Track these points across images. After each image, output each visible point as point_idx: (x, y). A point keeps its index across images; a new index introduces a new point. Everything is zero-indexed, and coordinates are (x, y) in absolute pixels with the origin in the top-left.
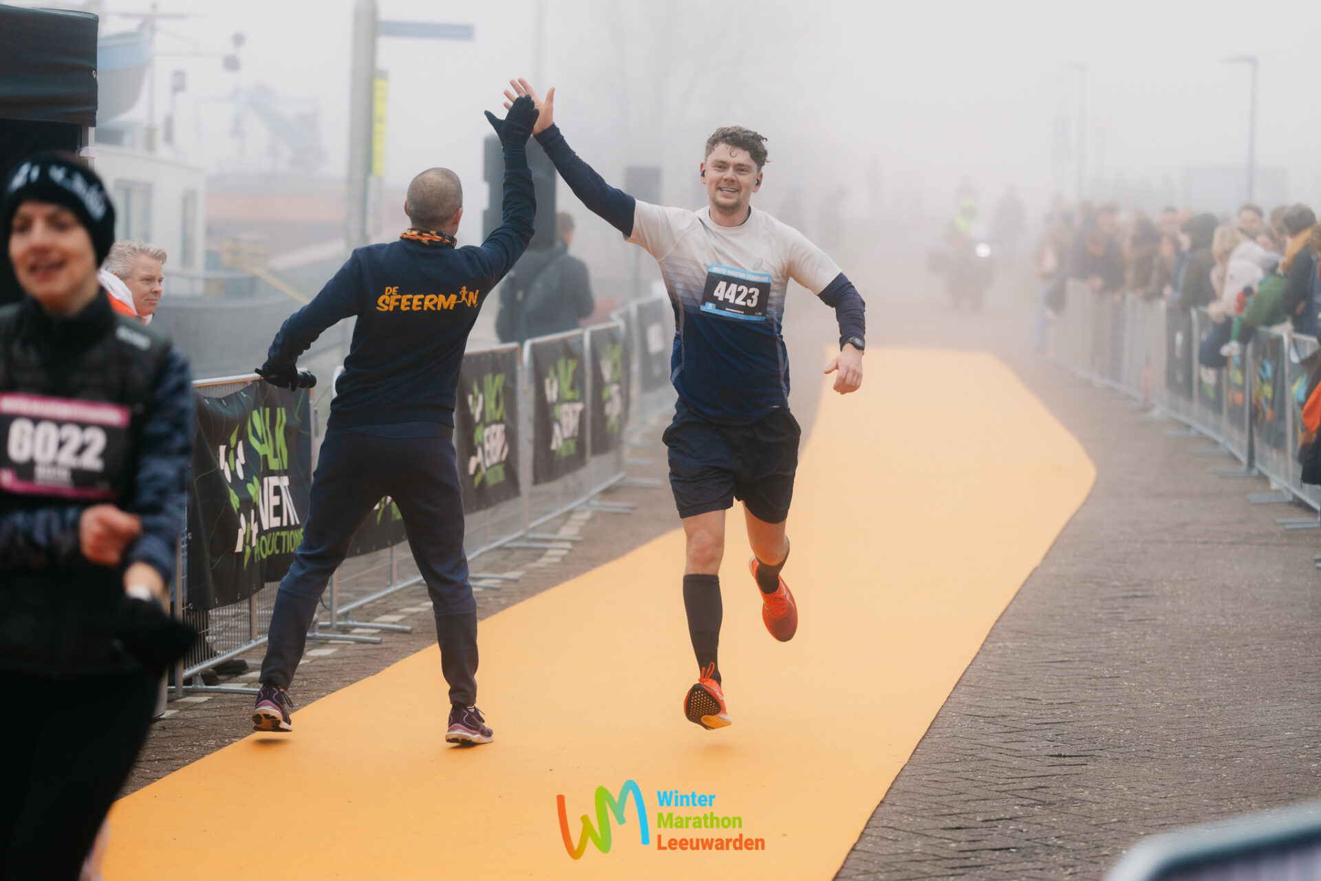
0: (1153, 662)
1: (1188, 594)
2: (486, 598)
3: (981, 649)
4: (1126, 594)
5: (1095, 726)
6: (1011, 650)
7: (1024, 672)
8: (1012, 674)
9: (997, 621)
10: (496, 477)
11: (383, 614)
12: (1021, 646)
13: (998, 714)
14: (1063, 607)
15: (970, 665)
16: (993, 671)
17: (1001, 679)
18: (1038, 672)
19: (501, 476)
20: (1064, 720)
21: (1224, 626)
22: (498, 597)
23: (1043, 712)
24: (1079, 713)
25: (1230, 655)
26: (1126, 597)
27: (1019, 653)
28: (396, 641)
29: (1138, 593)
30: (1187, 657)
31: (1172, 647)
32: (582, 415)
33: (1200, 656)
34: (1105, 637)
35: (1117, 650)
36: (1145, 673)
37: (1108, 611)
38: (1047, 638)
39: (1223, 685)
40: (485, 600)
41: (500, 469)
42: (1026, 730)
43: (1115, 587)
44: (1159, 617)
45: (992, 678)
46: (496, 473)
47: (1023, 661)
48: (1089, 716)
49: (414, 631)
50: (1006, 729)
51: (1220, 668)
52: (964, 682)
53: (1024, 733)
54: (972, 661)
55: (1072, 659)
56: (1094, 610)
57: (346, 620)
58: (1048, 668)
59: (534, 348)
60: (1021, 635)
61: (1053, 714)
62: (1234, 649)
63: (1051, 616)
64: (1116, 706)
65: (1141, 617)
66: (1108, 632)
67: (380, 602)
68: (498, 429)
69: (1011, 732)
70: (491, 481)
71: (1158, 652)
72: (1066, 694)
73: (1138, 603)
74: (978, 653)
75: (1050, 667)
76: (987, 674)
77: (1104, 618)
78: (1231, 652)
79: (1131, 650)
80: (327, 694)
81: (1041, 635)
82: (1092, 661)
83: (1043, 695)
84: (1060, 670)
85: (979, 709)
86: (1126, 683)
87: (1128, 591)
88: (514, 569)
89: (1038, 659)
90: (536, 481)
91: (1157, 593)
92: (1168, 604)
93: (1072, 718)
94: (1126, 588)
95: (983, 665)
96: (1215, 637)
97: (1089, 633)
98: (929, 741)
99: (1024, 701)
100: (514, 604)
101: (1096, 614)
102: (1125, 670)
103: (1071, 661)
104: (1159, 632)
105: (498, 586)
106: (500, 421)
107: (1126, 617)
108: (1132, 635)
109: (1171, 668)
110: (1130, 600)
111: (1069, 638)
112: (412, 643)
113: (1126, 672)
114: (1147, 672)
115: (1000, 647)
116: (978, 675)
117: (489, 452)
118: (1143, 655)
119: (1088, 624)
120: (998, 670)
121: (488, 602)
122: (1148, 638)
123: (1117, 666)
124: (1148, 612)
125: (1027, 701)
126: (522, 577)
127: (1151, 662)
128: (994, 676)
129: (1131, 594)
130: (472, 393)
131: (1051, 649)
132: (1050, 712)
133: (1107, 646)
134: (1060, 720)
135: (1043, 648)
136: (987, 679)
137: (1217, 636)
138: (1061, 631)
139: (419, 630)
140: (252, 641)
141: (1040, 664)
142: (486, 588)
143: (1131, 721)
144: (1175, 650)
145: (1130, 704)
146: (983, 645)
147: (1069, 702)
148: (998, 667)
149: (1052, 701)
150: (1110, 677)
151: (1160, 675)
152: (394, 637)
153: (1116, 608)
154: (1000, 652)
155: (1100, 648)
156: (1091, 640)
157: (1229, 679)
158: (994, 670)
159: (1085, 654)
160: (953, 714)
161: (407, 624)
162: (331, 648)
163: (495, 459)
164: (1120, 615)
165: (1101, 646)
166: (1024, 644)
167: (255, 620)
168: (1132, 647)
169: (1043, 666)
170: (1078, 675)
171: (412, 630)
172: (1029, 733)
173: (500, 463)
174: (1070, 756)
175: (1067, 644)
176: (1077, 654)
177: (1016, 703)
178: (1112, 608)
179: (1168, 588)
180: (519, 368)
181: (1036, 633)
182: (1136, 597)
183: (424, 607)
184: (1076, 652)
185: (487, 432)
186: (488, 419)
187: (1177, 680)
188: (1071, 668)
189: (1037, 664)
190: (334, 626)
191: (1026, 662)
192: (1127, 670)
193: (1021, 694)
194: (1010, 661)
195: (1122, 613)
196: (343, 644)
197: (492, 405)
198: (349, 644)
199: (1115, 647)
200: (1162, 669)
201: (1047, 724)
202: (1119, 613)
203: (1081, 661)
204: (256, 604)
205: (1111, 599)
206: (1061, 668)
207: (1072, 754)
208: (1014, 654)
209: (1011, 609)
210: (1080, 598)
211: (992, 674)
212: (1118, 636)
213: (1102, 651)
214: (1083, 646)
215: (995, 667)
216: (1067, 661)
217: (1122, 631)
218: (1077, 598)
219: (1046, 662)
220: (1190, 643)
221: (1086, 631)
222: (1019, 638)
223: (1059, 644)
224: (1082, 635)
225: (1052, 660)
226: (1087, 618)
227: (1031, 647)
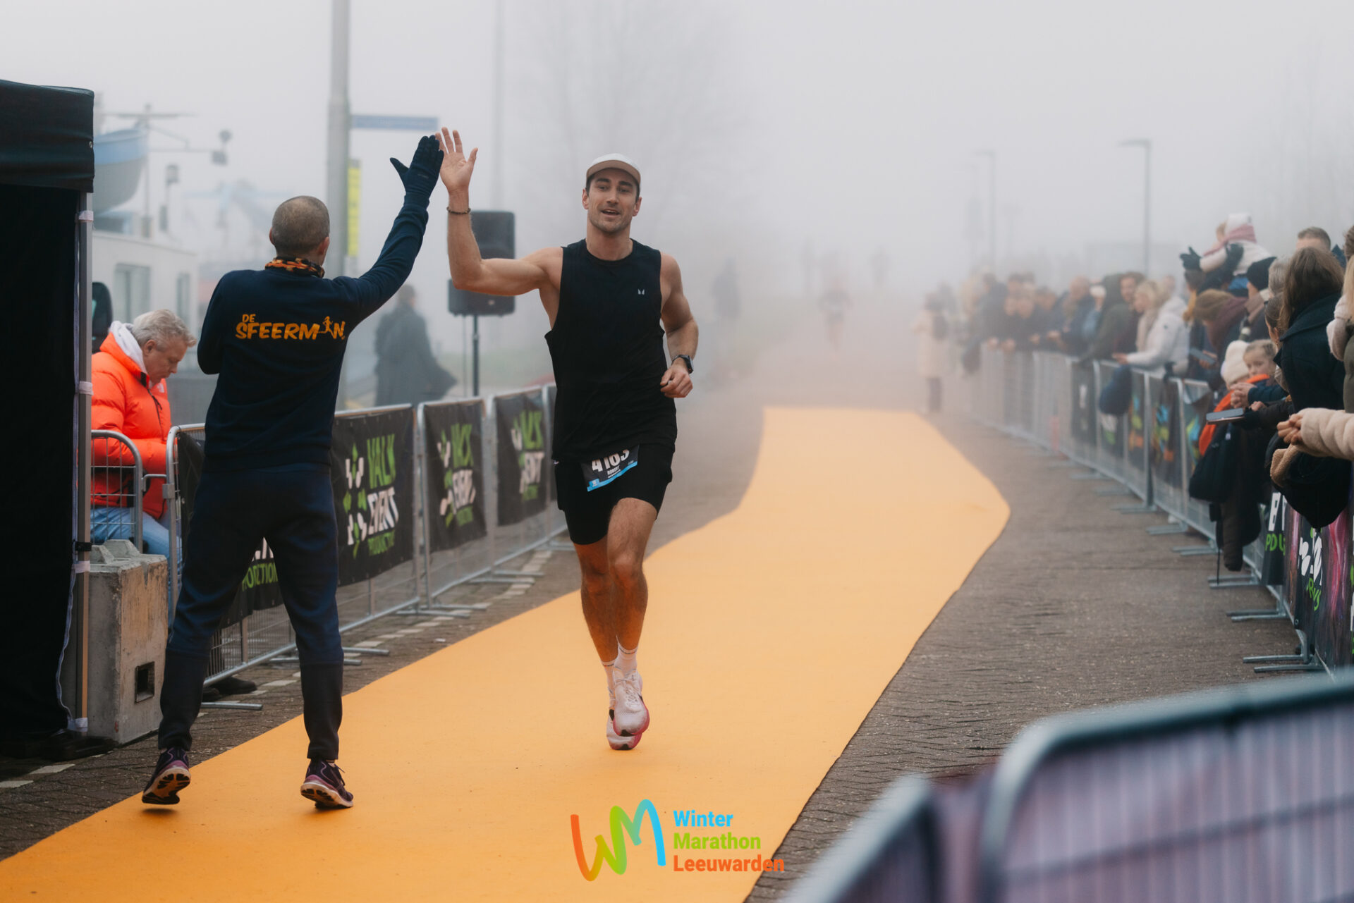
0: (1062, 669)
1: (1094, 611)
2: (457, 626)
3: (906, 660)
4: (1038, 612)
5: (1010, 723)
6: (934, 660)
7: (946, 679)
8: (934, 681)
9: (921, 637)
10: (465, 518)
11: (363, 640)
12: (942, 658)
13: (922, 714)
14: (980, 624)
15: (897, 674)
16: (917, 679)
17: (925, 685)
18: (958, 679)
19: (470, 518)
20: (982, 719)
21: (1126, 637)
22: (467, 624)
23: (963, 712)
24: (996, 713)
25: (1132, 662)
26: (1037, 615)
27: (941, 663)
28: (376, 663)
29: (1049, 612)
30: (1093, 664)
31: (1080, 655)
32: (543, 461)
33: (1104, 664)
34: (1019, 648)
35: (1029, 660)
36: (1055, 678)
37: (1022, 627)
38: (966, 650)
40: (455, 627)
41: (468, 510)
42: (948, 728)
43: (1028, 606)
44: (1069, 631)
45: (916, 684)
46: (465, 514)
47: (945, 670)
48: (1005, 715)
49: (391, 654)
50: (929, 727)
51: (1123, 673)
52: (891, 689)
53: (946, 730)
54: (899, 671)
55: (989, 668)
56: (1008, 626)
58: (967, 676)
60: (942, 648)
61: (972, 714)
62: (1136, 657)
63: (972, 632)
64: (1030, 706)
65: (1053, 632)
66: (1022, 645)
67: (359, 630)
68: (467, 474)
69: (934, 729)
70: (462, 521)
71: (1067, 661)
72: (984, 696)
73: (1049, 619)
74: (904, 664)
75: (969, 674)
76: (913, 681)
77: (1018, 632)
78: (1133, 659)
79: (1043, 659)
81: (961, 648)
82: (1007, 669)
83: (963, 698)
85: (905, 710)
86: (1038, 687)
87: (1040, 610)
88: (481, 601)
89: (959, 668)
90: (503, 520)
91: (1066, 611)
92: (1076, 620)
93: (990, 716)
94: (1038, 607)
95: (909, 673)
96: (1118, 647)
97: (1005, 646)
98: (860, 738)
99: (945, 703)
100: (481, 630)
101: (1010, 629)
102: (1037, 675)
103: (989, 670)
104: (1068, 643)
105: (468, 615)
106: (468, 467)
107: (1038, 632)
108: (1044, 647)
109: (1079, 673)
110: (1042, 618)
111: (987, 650)
112: (389, 664)
113: (1038, 677)
114: (1057, 677)
115: (924, 659)
116: (905, 682)
117: (458, 495)
118: (1053, 663)
119: (1004, 637)
120: (923, 678)
121: (458, 629)
122: (1058, 649)
123: (1030, 673)
124: (1058, 627)
125: (949, 703)
126: (489, 607)
127: (1060, 669)
128: (918, 683)
129: (1042, 612)
130: (441, 441)
131: (969, 660)
132: (969, 712)
133: (1021, 656)
134: (977, 718)
135: (961, 659)
136: (912, 685)
137: (1120, 646)
138: (979, 644)
139: (396, 653)
140: (244, 663)
141: (960, 672)
142: (457, 617)
144: (1082, 659)
145: (1042, 704)
146: (908, 657)
147: (987, 703)
148: (922, 675)
149: (971, 703)
150: (1024, 682)
151: (1069, 679)
152: (373, 660)
153: (1029, 624)
154: (923, 663)
155: (1014, 658)
156: (1006, 651)
157: (1132, 682)
158: (919, 678)
159: (1000, 664)
160: (882, 715)
161: (384, 648)
163: (464, 501)
164: (1033, 630)
165: (1015, 656)
166: (946, 656)
168: (1043, 657)
169: (963, 674)
170: (995, 680)
171: (389, 653)
172: (951, 730)
173: (468, 505)
174: (988, 749)
175: (984, 655)
176: (994, 663)
177: (938, 705)
178: (1025, 624)
179: (1076, 607)
180: (483, 419)
181: (956, 646)
182: (1047, 614)
183: (400, 634)
184: (992, 662)
185: (455, 476)
186: (456, 465)
187: (1085, 683)
188: (988, 675)
189: (957, 672)
191: (948, 670)
192: (1039, 676)
193: (943, 697)
194: (933, 670)
195: (1034, 628)
197: (459, 452)
199: (1028, 657)
200: (1071, 675)
201: (966, 722)
202: (1031, 628)
203: (997, 669)
204: (246, 634)
205: (1024, 616)
206: (979, 676)
207: (989, 747)
208: (937, 664)
209: (934, 627)
210: (996, 616)
211: (917, 681)
212: (1030, 647)
213: (1016, 660)
214: (1000, 656)
215: (919, 676)
216: (984, 670)
217: (1034, 643)
218: (993, 616)
219: (965, 671)
220: (1096, 653)
221: (1001, 644)
222: (941, 651)
223: (977, 655)
224: (998, 647)
225: (970, 669)
226: (1003, 633)
227: (952, 658)
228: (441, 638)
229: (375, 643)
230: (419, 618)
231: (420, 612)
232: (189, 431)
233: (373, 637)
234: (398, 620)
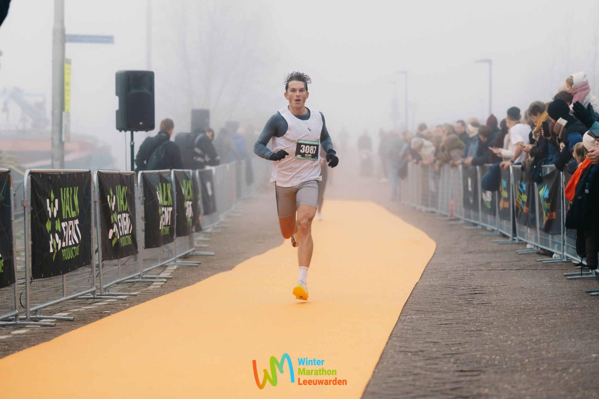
0: (498, 323)
1: (504, 292)
2: (119, 304)
3: (398, 319)
4: (471, 292)
5: (477, 355)
6: (416, 319)
7: (426, 330)
8: (420, 331)
9: (404, 307)
12: (420, 317)
13: (418, 350)
14: (438, 299)
15: (395, 327)
17: (415, 333)
18: (434, 329)
20: (458, 352)
21: (530, 305)
22: (126, 303)
23: (444, 348)
24: (466, 349)
25: (540, 318)
26: (471, 294)
27: (420, 321)
29: (477, 292)
30: (516, 320)
31: (506, 315)
33: (523, 320)
34: (466, 311)
35: (475, 318)
36: (495, 328)
37: (464, 300)
38: (434, 313)
39: (542, 332)
40: (117, 305)
42: (438, 358)
43: (463, 289)
44: (493, 302)
45: (409, 333)
47: (424, 324)
48: (472, 350)
50: (425, 358)
51: (537, 325)
52: (394, 335)
53: (437, 360)
55: (451, 323)
56: (456, 300)
58: (439, 327)
60: (419, 312)
61: (451, 349)
62: (541, 315)
63: (433, 303)
64: (486, 344)
65: (484, 302)
68: (126, 216)
69: (429, 359)
71: (499, 318)
72: (454, 339)
73: (479, 296)
74: (397, 321)
75: (440, 327)
76: (406, 331)
77: (463, 303)
78: (540, 317)
79: (483, 318)
81: (431, 312)
82: (463, 323)
83: (441, 340)
85: (406, 348)
89: (433, 323)
91: (487, 292)
92: (495, 296)
94: (469, 290)
95: (402, 327)
96: (527, 310)
97: (457, 310)
99: (431, 343)
101: (457, 302)
102: (483, 327)
103: (452, 324)
104: (495, 309)
106: (127, 212)
107: (475, 303)
108: (481, 311)
109: (509, 325)
110: (473, 295)
111: (447, 313)
113: (484, 328)
115: (409, 318)
116: (401, 331)
118: (491, 320)
119: (455, 306)
120: (412, 329)
121: (119, 306)
122: (490, 312)
123: (478, 325)
124: (486, 300)
125: (433, 343)
127: (496, 323)
129: (473, 292)
131: (438, 318)
132: (448, 348)
133: (469, 316)
134: (455, 352)
135: (433, 318)
136: (406, 333)
138: (441, 309)
141: (434, 326)
142: (118, 299)
143: (498, 352)
144: (508, 317)
145: (492, 342)
146: (399, 317)
147: (458, 343)
148: (411, 327)
149: (448, 343)
150: (477, 331)
153: (468, 299)
154: (410, 321)
156: (459, 313)
157: (545, 329)
158: (409, 329)
159: (458, 320)
160: (392, 351)
164: (471, 302)
165: (466, 316)
166: (422, 316)
168: (483, 316)
169: (437, 326)
170: (458, 330)
172: (440, 359)
173: (129, 234)
175: (446, 316)
176: (453, 320)
177: (427, 345)
179: (492, 289)
181: (427, 311)
182: (477, 294)
185: (119, 216)
186: (119, 210)
188: (452, 327)
189: (432, 326)
191: (426, 325)
192: (485, 327)
194: (417, 325)
199: (474, 316)
200: (504, 326)
201: (448, 354)
203: (457, 323)
205: (463, 295)
206: (447, 327)
208: (418, 321)
209: (410, 301)
211: (408, 331)
212: (473, 311)
213: (468, 318)
214: (456, 316)
215: (409, 328)
216: (449, 324)
217: (475, 309)
218: (445, 295)
219: (437, 325)
220: (515, 314)
221: (455, 309)
222: (419, 314)
223: (442, 316)
224: (453, 311)
225: (440, 324)
226: (454, 303)
227: (426, 317)
228: (107, 310)
229: (66, 314)
230: (95, 299)
231: (96, 296)
233: (66, 311)
234: (82, 301)
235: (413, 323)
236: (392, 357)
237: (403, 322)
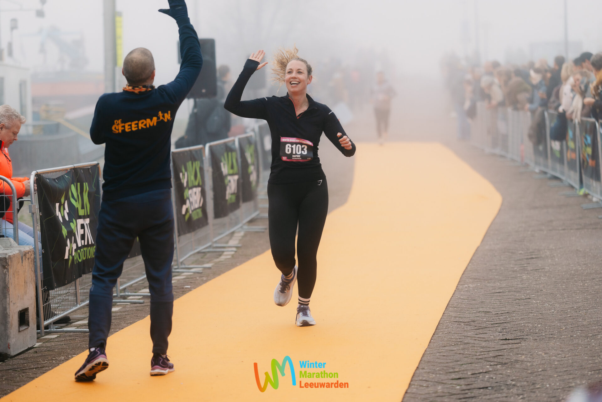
0: (546, 290)
1: (559, 255)
2: (196, 278)
3: (456, 288)
4: (527, 257)
5: (522, 324)
6: (472, 288)
7: (481, 299)
8: (474, 300)
9: (463, 274)
10: (197, 215)
11: (143, 289)
12: (477, 286)
13: (471, 320)
14: (496, 265)
15: (452, 297)
16: (464, 299)
17: (469, 303)
18: (488, 298)
19: (201, 215)
20: (506, 322)
21: (580, 270)
22: (202, 277)
23: (494, 318)
24: (513, 318)
25: (586, 284)
26: (527, 259)
27: (476, 289)
29: (533, 256)
30: (564, 287)
31: (555, 282)
32: (238, 180)
33: (570, 286)
34: (520, 279)
36: (543, 296)
37: (520, 266)
38: (490, 281)
39: (585, 299)
40: (195, 279)
41: (199, 211)
43: (521, 254)
44: (546, 268)
46: (198, 213)
47: (479, 293)
48: (518, 319)
50: (476, 328)
51: (582, 291)
52: (451, 306)
53: (486, 329)
54: (453, 295)
55: (504, 291)
56: (512, 266)
57: (124, 292)
58: (493, 296)
59: (211, 148)
60: (476, 280)
61: (499, 319)
62: (588, 281)
63: (490, 270)
64: (531, 313)
65: (537, 268)
66: (521, 277)
67: (140, 282)
68: (197, 190)
69: (479, 329)
70: (195, 217)
71: (548, 285)
72: (504, 308)
73: (534, 261)
74: (455, 291)
75: (493, 295)
76: (462, 301)
77: (518, 269)
79: (534, 285)
80: (119, 330)
81: (486, 280)
82: (515, 291)
83: (492, 309)
84: (499, 297)
85: (460, 318)
86: (534, 301)
87: (528, 255)
88: (208, 263)
89: (487, 292)
90: (218, 215)
91: (543, 256)
92: (550, 261)
93: (509, 320)
94: (526, 254)
95: (459, 296)
97: (511, 278)
98: (437, 336)
99: (483, 313)
100: (210, 280)
101: (513, 268)
102: (533, 295)
103: (504, 292)
104: (547, 275)
105: (201, 271)
106: (198, 186)
107: (529, 268)
108: (534, 277)
109: (557, 292)
110: (530, 260)
111: (501, 280)
113: (533, 296)
114: (545, 295)
115: (466, 287)
116: (457, 301)
117: (192, 203)
118: (541, 287)
119: (510, 273)
120: (467, 298)
121: (197, 280)
122: (542, 278)
123: (528, 293)
124: (540, 265)
125: (485, 313)
126: (213, 266)
127: (545, 290)
128: (465, 301)
129: (529, 257)
130: (182, 172)
131: (492, 287)
132: (497, 318)
133: (522, 283)
134: (503, 322)
135: (488, 286)
136: (462, 303)
137: (577, 275)
138: (496, 277)
140: (78, 305)
142: (195, 273)
143: (540, 320)
144: (557, 283)
145: (538, 311)
146: (457, 286)
147: (507, 312)
149: (498, 312)
150: (526, 299)
151: (551, 296)
153: (523, 264)
154: (466, 290)
155: (518, 284)
156: (513, 280)
157: (588, 296)
159: (510, 288)
160: (447, 322)
162: (118, 307)
163: (197, 206)
164: (526, 268)
165: (518, 283)
166: (479, 285)
167: (78, 295)
168: (534, 283)
169: (490, 295)
170: (509, 298)
172: (488, 329)
173: (199, 208)
174: (511, 339)
175: (501, 284)
176: (507, 288)
177: (478, 314)
178: (521, 265)
179: (548, 253)
180: (204, 158)
181: (483, 279)
182: (533, 258)
184: (506, 287)
185: (190, 191)
186: (190, 185)
187: (561, 298)
188: (504, 296)
189: (487, 295)
190: (119, 296)
191: (481, 293)
192: (534, 295)
193: (481, 309)
194: (472, 294)
195: (527, 267)
196: (124, 305)
197: (193, 178)
198: (128, 305)
199: (526, 284)
200: (552, 293)
201: (497, 324)
202: (525, 267)
203: (509, 292)
204: (79, 287)
205: (520, 260)
207: (512, 338)
208: (474, 290)
209: (469, 268)
210: (504, 260)
211: (464, 301)
212: (526, 278)
213: (519, 286)
214: (509, 284)
215: (465, 297)
216: (502, 292)
217: (528, 276)
218: (502, 260)
219: (491, 293)
220: (564, 280)
221: (509, 277)
222: (475, 282)
223: (496, 284)
224: (508, 279)
225: (494, 292)
226: (509, 270)
227: (482, 286)
228: (187, 285)
232: (42, 173)
235: (470, 292)
236: (447, 327)
237: (460, 291)
